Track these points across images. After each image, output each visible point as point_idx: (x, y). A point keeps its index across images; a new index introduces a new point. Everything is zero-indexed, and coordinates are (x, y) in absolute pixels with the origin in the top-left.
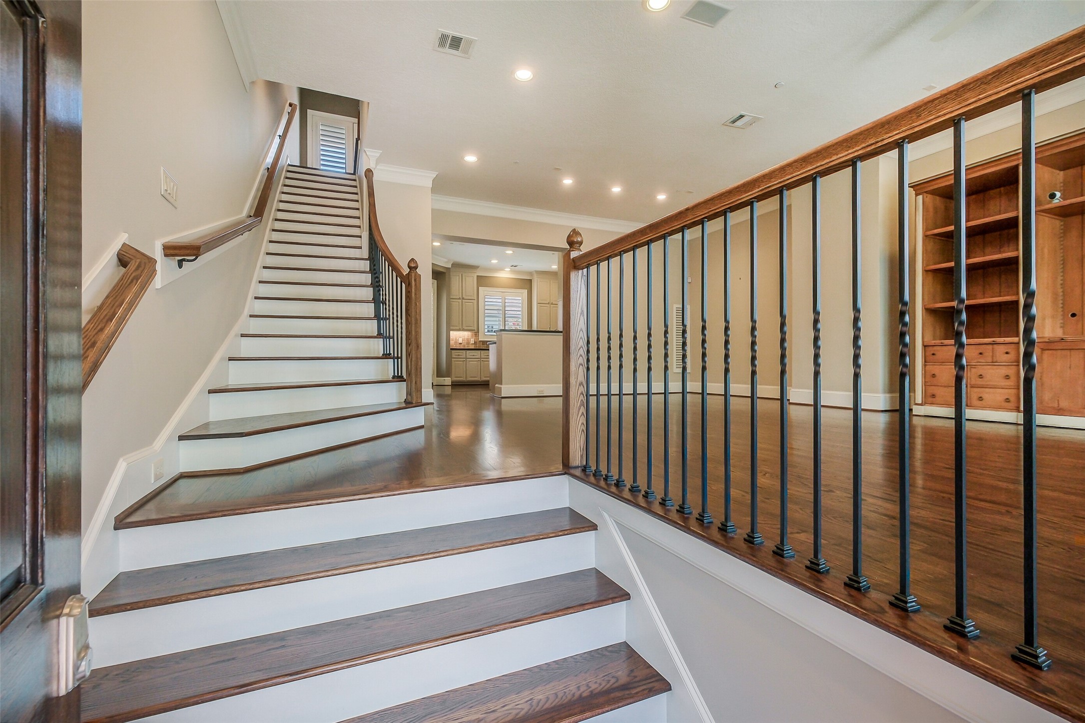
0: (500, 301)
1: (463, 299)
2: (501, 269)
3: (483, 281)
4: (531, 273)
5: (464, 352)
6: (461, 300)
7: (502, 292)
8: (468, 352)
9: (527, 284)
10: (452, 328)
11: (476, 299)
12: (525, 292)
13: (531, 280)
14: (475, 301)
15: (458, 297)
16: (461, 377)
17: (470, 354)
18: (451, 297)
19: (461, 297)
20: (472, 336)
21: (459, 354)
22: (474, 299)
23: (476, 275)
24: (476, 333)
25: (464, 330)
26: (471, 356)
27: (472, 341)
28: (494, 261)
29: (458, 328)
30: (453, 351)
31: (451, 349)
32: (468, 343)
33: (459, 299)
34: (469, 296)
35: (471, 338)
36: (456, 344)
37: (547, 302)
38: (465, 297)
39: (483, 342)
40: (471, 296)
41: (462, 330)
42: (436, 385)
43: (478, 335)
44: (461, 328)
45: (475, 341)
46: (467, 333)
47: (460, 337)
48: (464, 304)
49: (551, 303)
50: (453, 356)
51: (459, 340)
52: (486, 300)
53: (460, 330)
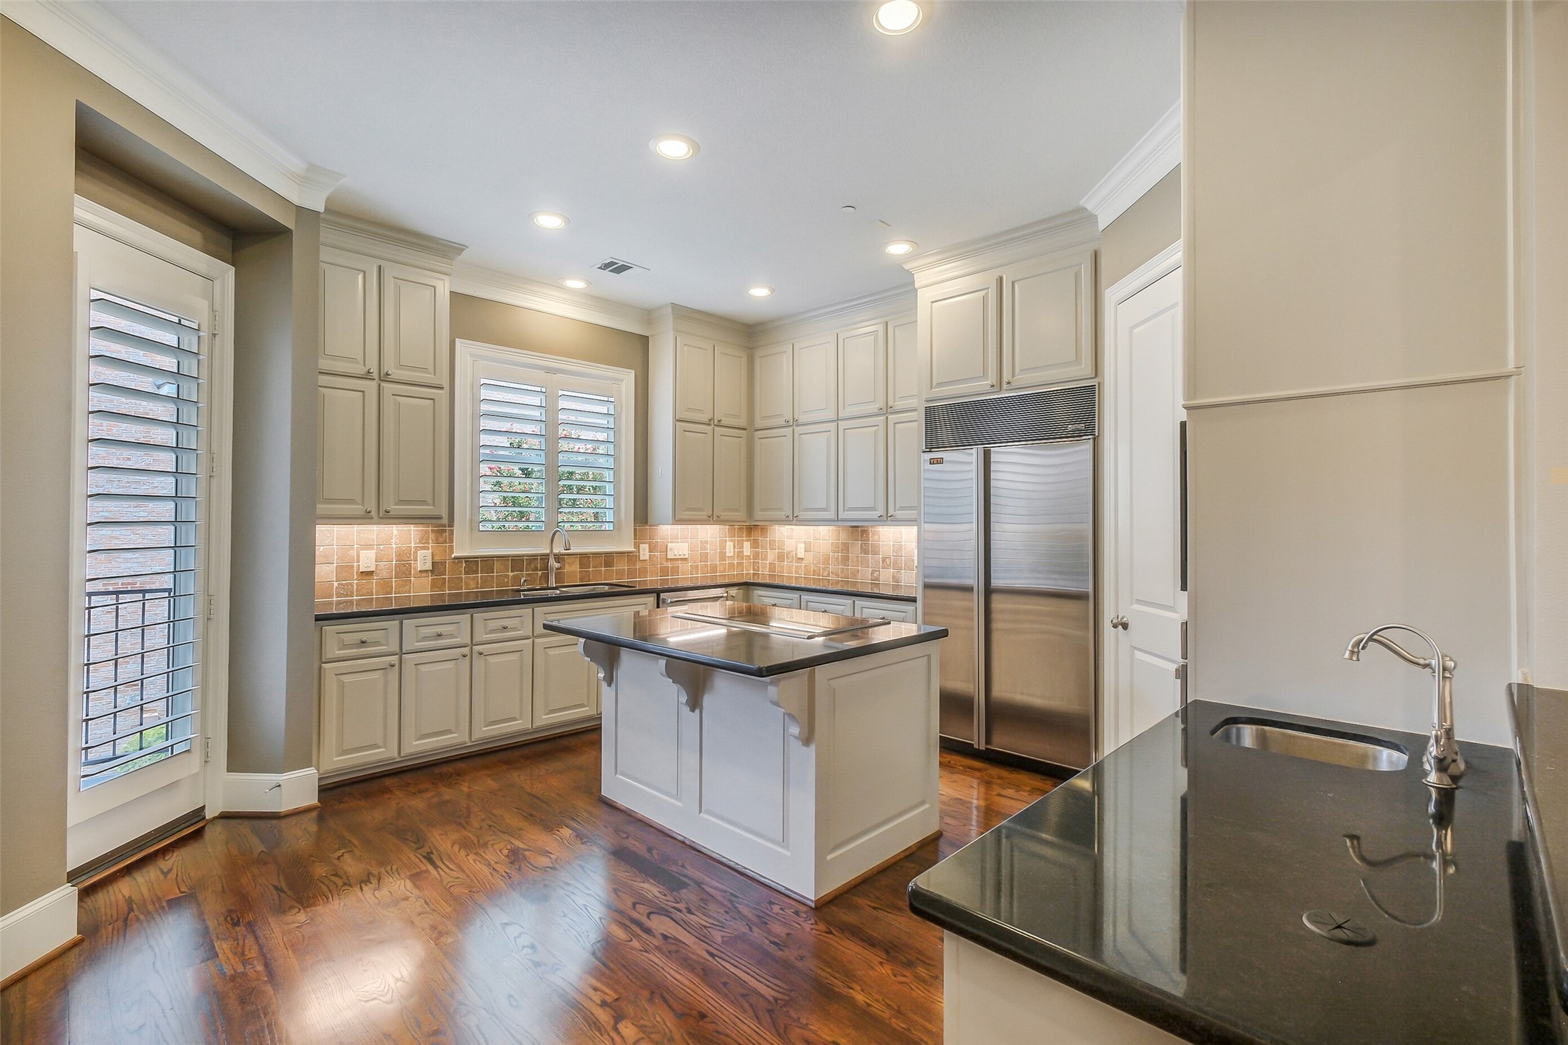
0: (536, 400)
1: (385, 378)
2: (547, 280)
3: (473, 317)
4: (649, 315)
5: (392, 624)
6: (374, 384)
7: (549, 370)
8: (409, 623)
9: (633, 349)
10: (321, 508)
11: (443, 385)
12: (627, 379)
13: (647, 338)
14: (444, 394)
15: (361, 370)
16: (375, 746)
17: (424, 632)
18: (324, 364)
19: (374, 370)
20: (424, 541)
21: (364, 636)
22: (435, 381)
23: (444, 288)
24: (441, 526)
25: (387, 517)
26: (425, 638)
27: (423, 560)
29: (357, 509)
30: (330, 629)
31: (318, 618)
32: (404, 569)
33: (367, 376)
34: (410, 367)
35: (416, 553)
36: (336, 584)
37: (705, 418)
38: (396, 374)
39: (472, 564)
40: (425, 370)
41: (374, 514)
42: (225, 816)
43: (452, 532)
44: (372, 506)
45: (437, 559)
46: (395, 530)
47: (363, 554)
48: (388, 402)
49: (716, 422)
50: (332, 650)
51: (355, 564)
52: (484, 393)
53: (366, 518)
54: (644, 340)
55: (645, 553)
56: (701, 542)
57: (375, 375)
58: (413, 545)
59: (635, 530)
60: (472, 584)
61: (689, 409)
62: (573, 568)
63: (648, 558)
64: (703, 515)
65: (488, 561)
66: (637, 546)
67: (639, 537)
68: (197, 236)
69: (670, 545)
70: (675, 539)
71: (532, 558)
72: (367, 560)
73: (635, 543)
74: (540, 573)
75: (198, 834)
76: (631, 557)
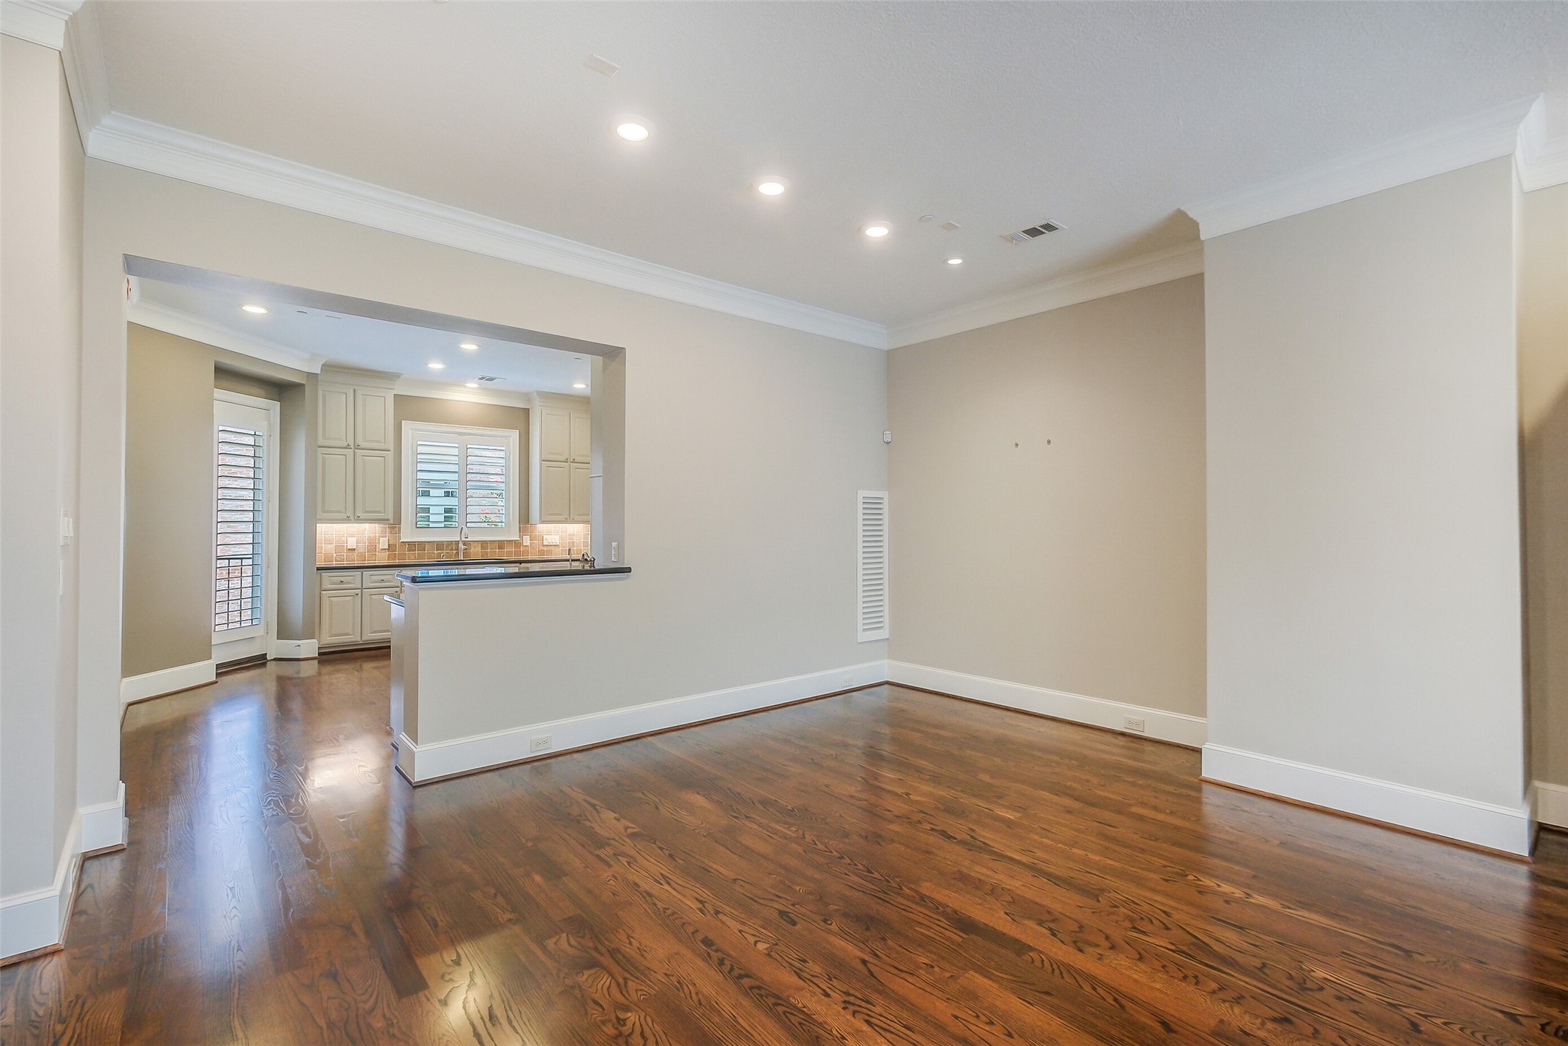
0: (455, 452)
1: (357, 447)
2: (458, 383)
3: (408, 408)
4: (527, 396)
5: (357, 573)
6: (351, 451)
7: (460, 434)
8: (367, 573)
9: (520, 418)
10: (321, 515)
11: (392, 448)
12: (514, 436)
13: (529, 409)
14: (392, 453)
15: (344, 444)
16: (348, 634)
17: (374, 578)
18: (323, 443)
19: (352, 443)
20: (383, 533)
21: (342, 579)
22: (387, 447)
23: (392, 392)
24: (393, 525)
25: (359, 520)
26: (375, 582)
27: (383, 543)
28: (436, 366)
29: (339, 516)
30: (325, 574)
31: (319, 568)
32: (372, 547)
33: (348, 447)
34: (371, 441)
35: (379, 539)
36: (335, 555)
37: (563, 458)
38: (363, 444)
39: (412, 546)
40: (380, 442)
41: (352, 518)
42: (275, 659)
43: (400, 528)
44: (350, 513)
45: (391, 543)
46: (367, 526)
47: (349, 539)
48: (359, 459)
49: (572, 460)
50: (326, 585)
51: (345, 545)
52: (420, 449)
53: (347, 520)
54: (526, 411)
55: (527, 541)
56: (569, 535)
57: (352, 446)
58: (377, 535)
59: (520, 527)
60: (412, 557)
61: (552, 453)
62: (478, 549)
63: (529, 544)
64: (562, 518)
65: (422, 545)
66: (521, 537)
67: (522, 531)
68: (262, 392)
69: (545, 536)
70: (549, 533)
71: (451, 542)
72: (352, 543)
73: (520, 535)
74: (455, 552)
75: (264, 665)
76: (517, 544)
